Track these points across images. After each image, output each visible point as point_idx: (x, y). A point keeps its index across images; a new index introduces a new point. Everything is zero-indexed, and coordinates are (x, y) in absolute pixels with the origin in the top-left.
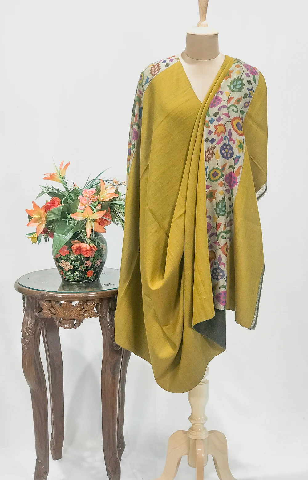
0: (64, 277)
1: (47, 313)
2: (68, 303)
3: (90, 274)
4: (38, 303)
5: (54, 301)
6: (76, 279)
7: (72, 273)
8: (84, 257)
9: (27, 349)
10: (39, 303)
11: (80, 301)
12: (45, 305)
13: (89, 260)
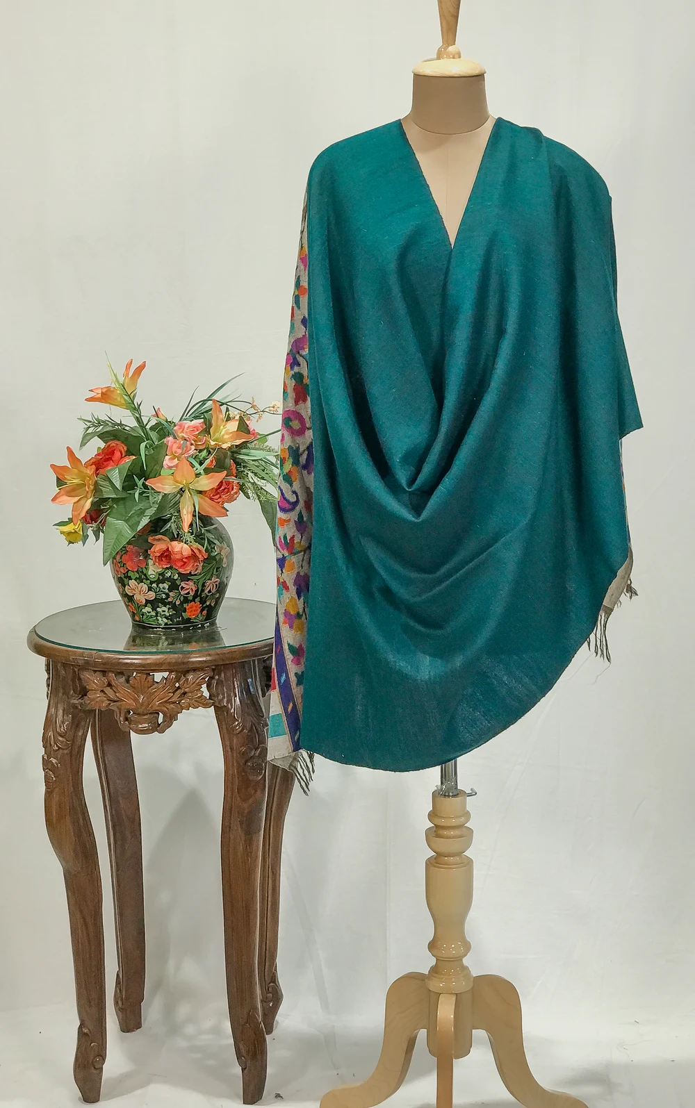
0: (137, 618)
1: (98, 700)
2: (145, 676)
3: (193, 612)
4: (79, 676)
5: (113, 672)
6: (162, 621)
7: (154, 609)
8: (180, 574)
9: (54, 779)
10: (82, 676)
11: (171, 672)
12: (94, 681)
13: (190, 579)
